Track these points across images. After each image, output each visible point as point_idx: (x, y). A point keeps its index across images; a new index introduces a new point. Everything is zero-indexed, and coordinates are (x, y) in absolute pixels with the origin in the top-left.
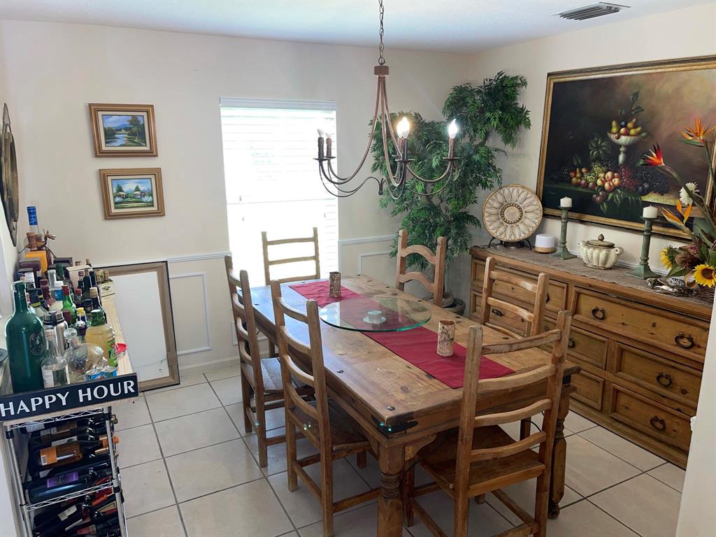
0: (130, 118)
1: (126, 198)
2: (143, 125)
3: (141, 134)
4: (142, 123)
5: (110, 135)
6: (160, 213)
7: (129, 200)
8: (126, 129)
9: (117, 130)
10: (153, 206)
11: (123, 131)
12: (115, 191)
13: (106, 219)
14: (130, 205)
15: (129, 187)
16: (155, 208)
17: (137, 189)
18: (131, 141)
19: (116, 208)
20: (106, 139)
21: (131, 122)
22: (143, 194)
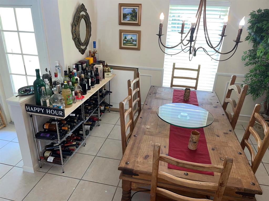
0: (132, 9)
1: (127, 42)
2: (137, 12)
3: (136, 16)
4: (136, 11)
5: (125, 16)
6: (138, 49)
7: (128, 42)
8: (131, 14)
9: (128, 14)
10: (136, 46)
11: (129, 15)
12: (124, 38)
13: (120, 49)
14: (128, 44)
15: (129, 37)
16: (137, 47)
17: (131, 38)
18: (132, 19)
19: (123, 45)
20: (123, 18)
21: (133, 11)
22: (133, 41)
